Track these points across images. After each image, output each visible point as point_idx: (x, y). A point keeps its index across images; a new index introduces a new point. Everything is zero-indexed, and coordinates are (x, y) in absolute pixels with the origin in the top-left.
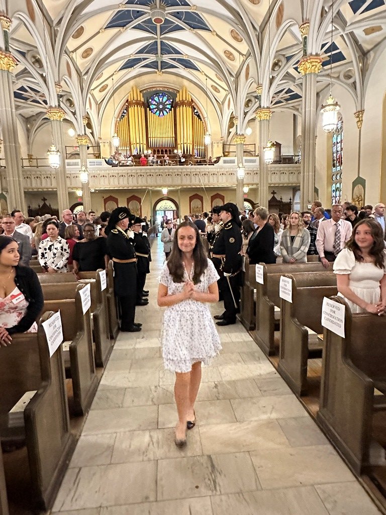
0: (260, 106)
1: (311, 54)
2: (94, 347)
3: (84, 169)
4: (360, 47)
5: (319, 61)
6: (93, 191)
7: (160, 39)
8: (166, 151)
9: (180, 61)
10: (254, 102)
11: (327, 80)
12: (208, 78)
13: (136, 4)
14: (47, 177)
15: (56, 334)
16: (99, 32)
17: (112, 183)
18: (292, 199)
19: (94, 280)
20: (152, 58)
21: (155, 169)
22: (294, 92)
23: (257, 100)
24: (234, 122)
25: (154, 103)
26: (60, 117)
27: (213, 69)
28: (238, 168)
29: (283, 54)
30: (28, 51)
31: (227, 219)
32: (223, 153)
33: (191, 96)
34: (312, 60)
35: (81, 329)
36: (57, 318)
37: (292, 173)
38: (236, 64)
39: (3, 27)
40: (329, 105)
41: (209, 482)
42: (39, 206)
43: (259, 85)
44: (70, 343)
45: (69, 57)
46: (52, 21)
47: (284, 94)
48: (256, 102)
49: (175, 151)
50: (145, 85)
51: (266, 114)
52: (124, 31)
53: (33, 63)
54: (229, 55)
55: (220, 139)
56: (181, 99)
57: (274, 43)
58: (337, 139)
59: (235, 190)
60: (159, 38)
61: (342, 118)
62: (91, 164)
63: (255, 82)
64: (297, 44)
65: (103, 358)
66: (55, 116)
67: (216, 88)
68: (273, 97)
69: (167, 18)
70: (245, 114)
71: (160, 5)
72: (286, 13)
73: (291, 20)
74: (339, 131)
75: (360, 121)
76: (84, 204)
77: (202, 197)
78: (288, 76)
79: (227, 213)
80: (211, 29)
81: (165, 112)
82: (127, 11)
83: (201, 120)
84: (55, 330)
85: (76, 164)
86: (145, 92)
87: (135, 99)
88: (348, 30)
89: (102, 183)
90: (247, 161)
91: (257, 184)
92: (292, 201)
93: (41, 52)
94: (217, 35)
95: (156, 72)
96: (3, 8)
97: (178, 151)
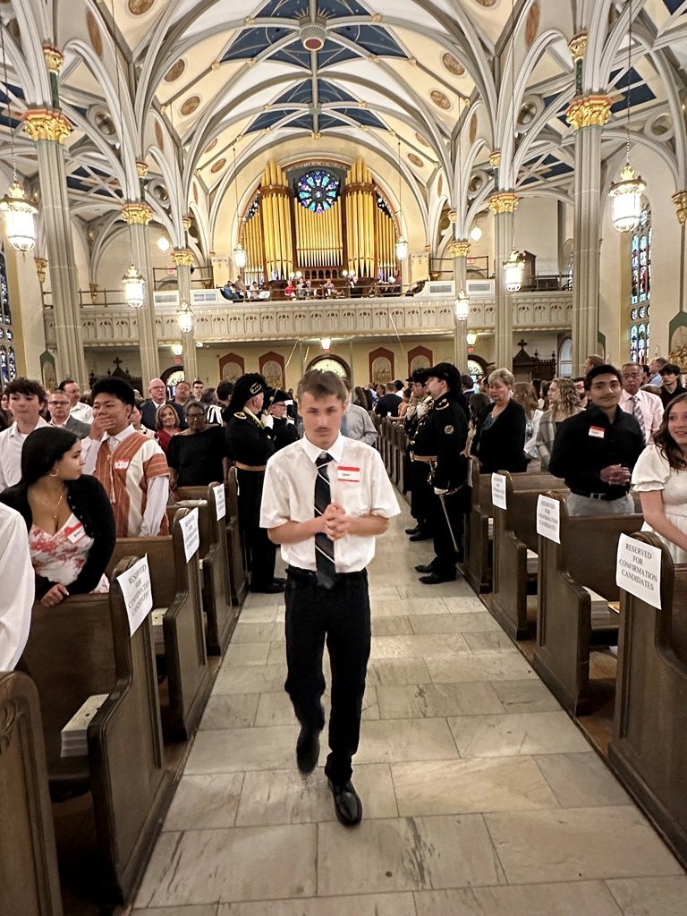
0: (496, 189)
1: (591, 92)
2: (204, 620)
3: (185, 307)
5: (606, 104)
6: (201, 345)
7: (317, 75)
8: (328, 273)
9: (352, 113)
10: (484, 183)
11: (622, 137)
12: (401, 141)
13: (275, 16)
14: (122, 323)
15: (140, 597)
16: (210, 69)
17: (233, 330)
18: (556, 353)
19: (205, 502)
20: (303, 109)
21: (308, 305)
22: (558, 160)
23: (490, 178)
24: (450, 218)
25: (307, 188)
26: (145, 217)
27: (411, 126)
28: (457, 301)
29: (538, 92)
30: (91, 106)
31: (440, 391)
32: (430, 274)
33: (372, 174)
34: (592, 102)
35: (184, 588)
36: (143, 568)
37: (556, 307)
38: (454, 114)
39: (48, 67)
40: (626, 183)
41: (411, 866)
42: (109, 373)
43: (496, 151)
44: (163, 611)
45: (159, 113)
46: (131, 53)
47: (539, 166)
48: (489, 182)
49: (345, 273)
50: (292, 157)
51: (507, 202)
52: (253, 65)
53: (100, 126)
54: (440, 99)
55: (423, 248)
56: (354, 181)
57: (520, 76)
58: (639, 244)
59: (452, 340)
60: (315, 75)
61: (648, 205)
62: (198, 298)
63: (488, 145)
64: (564, 75)
65: (221, 639)
66: (136, 217)
67: (417, 159)
68: (520, 172)
69: (330, 38)
70: (470, 203)
71: (317, 15)
72: (543, 20)
73: (551, 32)
74: (643, 230)
75: (684, 210)
76: (185, 368)
77: (393, 354)
78: (548, 131)
79: (439, 381)
80: (407, 54)
81: (325, 205)
82: (259, 29)
83: (390, 217)
84: (139, 588)
85: (172, 299)
86: (289, 170)
87: (274, 182)
88: (660, 44)
89: (216, 331)
90: (472, 288)
91: (492, 329)
92: (556, 358)
93: (112, 108)
94: (418, 64)
95: (310, 135)
96: (48, 35)
97: (351, 273)
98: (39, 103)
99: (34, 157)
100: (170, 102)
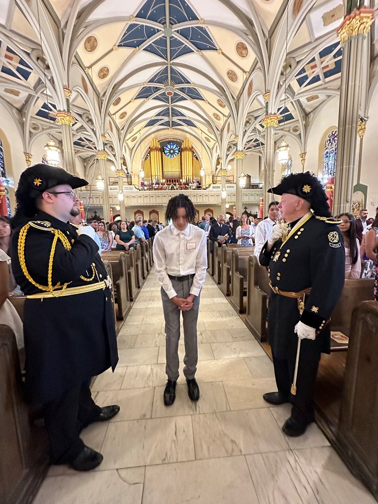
0: (237, 150)
1: (271, 114)
3: (121, 191)
4: (304, 110)
5: (276, 119)
6: (127, 206)
7: (171, 106)
8: (175, 181)
9: (184, 121)
10: (233, 148)
12: (202, 132)
13: (155, 82)
14: (97, 198)
16: (130, 102)
17: (139, 201)
20: (166, 119)
21: (167, 192)
22: (259, 141)
23: (235, 146)
24: (220, 161)
25: (168, 149)
26: (105, 157)
27: (206, 126)
28: (222, 192)
29: (252, 115)
30: (84, 113)
32: (213, 182)
33: (191, 144)
34: (271, 117)
38: (222, 122)
39: (65, 96)
40: (283, 147)
42: (92, 217)
43: (236, 136)
46: (100, 94)
47: (253, 143)
49: (181, 180)
50: (162, 137)
51: (240, 155)
52: (147, 101)
53: (87, 122)
54: (217, 117)
55: (210, 172)
56: (185, 146)
58: (288, 172)
59: (220, 206)
61: (291, 158)
62: (126, 189)
63: (233, 134)
64: (261, 108)
66: (101, 157)
67: (208, 139)
68: (245, 145)
69: (176, 92)
70: (227, 156)
71: (171, 83)
72: (254, 87)
73: (257, 91)
74: (289, 167)
75: (304, 160)
77: (199, 211)
78: (255, 129)
80: (204, 99)
81: (174, 155)
82: (149, 87)
83: (198, 161)
85: (116, 189)
86: (161, 142)
87: (155, 146)
88: (296, 98)
89: (133, 202)
90: (228, 187)
91: (234, 202)
93: (92, 114)
94: (209, 103)
95: (169, 129)
96: (66, 83)
97: (183, 181)
98: (62, 110)
99: (60, 133)
100: (115, 114)
